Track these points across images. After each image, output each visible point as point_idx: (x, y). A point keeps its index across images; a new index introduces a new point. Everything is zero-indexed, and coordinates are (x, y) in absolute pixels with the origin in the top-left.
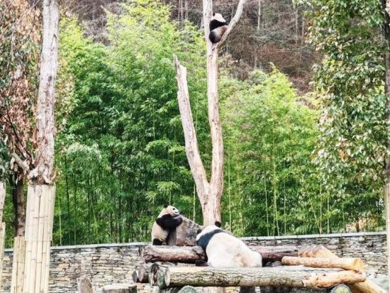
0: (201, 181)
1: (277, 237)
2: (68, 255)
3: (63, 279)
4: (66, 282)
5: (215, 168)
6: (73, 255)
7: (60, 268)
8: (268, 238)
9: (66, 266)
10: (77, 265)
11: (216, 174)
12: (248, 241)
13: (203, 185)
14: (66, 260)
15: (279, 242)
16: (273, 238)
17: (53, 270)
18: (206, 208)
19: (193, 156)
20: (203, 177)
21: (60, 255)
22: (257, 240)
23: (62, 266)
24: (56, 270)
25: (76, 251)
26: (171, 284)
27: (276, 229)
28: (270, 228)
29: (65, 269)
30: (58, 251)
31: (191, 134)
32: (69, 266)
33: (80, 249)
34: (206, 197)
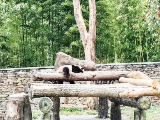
0: (83, 31)
1: (143, 63)
2: (23, 73)
3: (20, 86)
4: (22, 88)
5: (91, 24)
6: (26, 73)
7: (19, 80)
8: (138, 63)
9: (22, 79)
10: (28, 79)
11: (92, 27)
12: (126, 65)
13: (84, 34)
14: (22, 76)
15: (144, 66)
16: (141, 63)
17: (15, 81)
18: (86, 47)
19: (78, 17)
20: (84, 29)
21: (18, 73)
22: (131, 65)
23: (20, 79)
24: (17, 81)
25: (28, 71)
26: (34, 96)
27: (142, 58)
28: (138, 58)
29: (22, 81)
30: (18, 71)
31: (77, 4)
32: (24, 79)
33: (30, 70)
34: (86, 41)
